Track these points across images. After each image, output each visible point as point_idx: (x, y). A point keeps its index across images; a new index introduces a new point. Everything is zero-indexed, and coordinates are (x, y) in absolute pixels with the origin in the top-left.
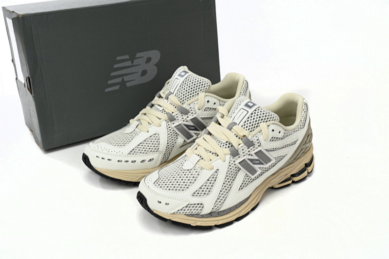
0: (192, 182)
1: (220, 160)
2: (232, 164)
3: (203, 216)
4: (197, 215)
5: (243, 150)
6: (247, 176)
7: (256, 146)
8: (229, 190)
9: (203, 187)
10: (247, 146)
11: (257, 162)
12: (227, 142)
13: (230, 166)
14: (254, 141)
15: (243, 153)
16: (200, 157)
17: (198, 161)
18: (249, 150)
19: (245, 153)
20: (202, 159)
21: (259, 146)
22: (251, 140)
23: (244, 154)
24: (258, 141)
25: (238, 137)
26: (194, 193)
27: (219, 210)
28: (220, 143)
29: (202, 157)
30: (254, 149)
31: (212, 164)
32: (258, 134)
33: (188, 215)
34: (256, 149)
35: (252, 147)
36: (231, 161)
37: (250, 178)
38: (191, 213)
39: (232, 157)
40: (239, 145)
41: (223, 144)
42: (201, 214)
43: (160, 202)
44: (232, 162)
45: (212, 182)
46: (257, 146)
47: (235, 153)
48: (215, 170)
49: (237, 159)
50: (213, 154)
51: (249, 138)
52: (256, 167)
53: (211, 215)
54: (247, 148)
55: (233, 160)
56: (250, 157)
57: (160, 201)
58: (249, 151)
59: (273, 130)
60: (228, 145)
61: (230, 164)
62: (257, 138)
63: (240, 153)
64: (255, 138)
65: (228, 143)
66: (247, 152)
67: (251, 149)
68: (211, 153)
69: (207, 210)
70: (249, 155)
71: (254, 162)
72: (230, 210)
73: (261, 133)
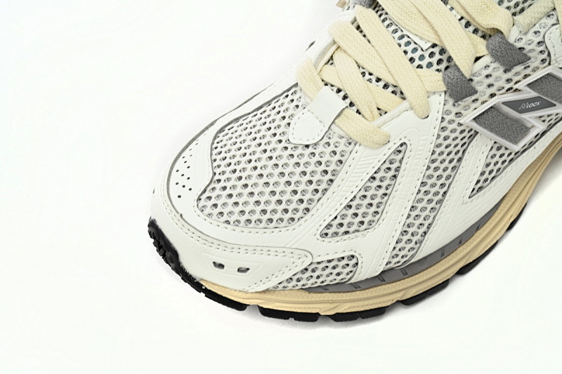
0: (321, 188)
1: (410, 113)
2: (451, 122)
3: (357, 286)
4: (340, 287)
5: (487, 76)
6: (499, 149)
7: (535, 62)
8: (440, 202)
9: (357, 201)
10: (503, 64)
11: (533, 105)
12: (434, 46)
13: (443, 129)
14: (528, 48)
15: (490, 86)
16: (345, 97)
17: (339, 115)
18: (509, 75)
19: (497, 85)
20: (351, 104)
21: (543, 61)
22: (518, 45)
23: (492, 90)
24: (542, 48)
25: (471, 29)
26: (329, 227)
28: (409, 49)
29: (352, 97)
30: (528, 71)
31: (385, 129)
32: (544, 20)
33: (310, 290)
34: (534, 71)
35: (519, 68)
36: (448, 112)
37: (507, 153)
38: (320, 284)
39: (451, 101)
40: (477, 59)
41: (419, 53)
42: (351, 281)
43: (221, 266)
44: (452, 117)
45: (384, 184)
46: (538, 63)
47: (460, 89)
48: (393, 146)
49: (467, 108)
50: (386, 86)
51: (511, 40)
52: (529, 118)
53: (382, 278)
54: (502, 69)
55: (455, 110)
56: (511, 97)
57: (219, 261)
58: (509, 81)
60: (437, 57)
61: (444, 124)
62: (540, 39)
63: (479, 88)
64: (531, 36)
65: (436, 50)
66: (502, 83)
67: (517, 74)
68: (381, 84)
69: (369, 269)
70: (509, 90)
71: (522, 106)
72: (443, 253)
73: (553, 20)
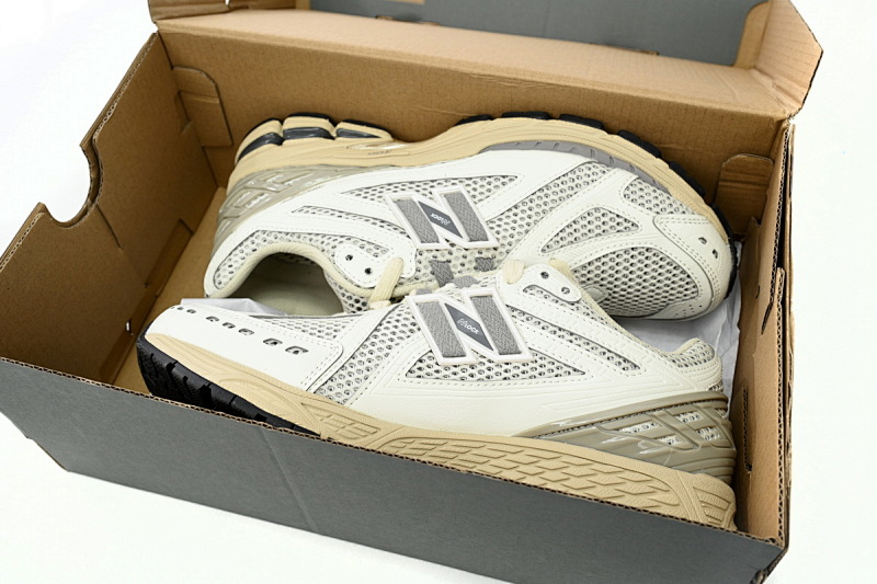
0: (614, 256)
2: (503, 246)
4: (643, 177)
5: (463, 265)
6: (474, 196)
7: (427, 257)
8: (540, 190)
9: (597, 231)
10: (449, 267)
11: (437, 217)
13: (511, 244)
14: (428, 271)
15: (465, 257)
18: (448, 257)
19: (460, 254)
21: (421, 254)
22: (433, 276)
23: (463, 252)
24: (419, 265)
27: (589, 160)
30: (435, 253)
33: (666, 191)
34: (431, 250)
35: (440, 259)
36: (501, 254)
37: (470, 188)
38: (658, 191)
39: (496, 260)
42: (636, 177)
43: (714, 252)
44: (501, 249)
45: (571, 230)
46: (425, 254)
49: (488, 250)
52: (443, 207)
53: (611, 162)
54: (451, 264)
55: (496, 253)
56: (453, 238)
57: (713, 256)
58: (451, 253)
59: (368, 271)
61: (508, 247)
63: (473, 260)
66: (456, 254)
67: (443, 255)
69: (621, 178)
70: (452, 245)
71: (446, 222)
72: (555, 146)
